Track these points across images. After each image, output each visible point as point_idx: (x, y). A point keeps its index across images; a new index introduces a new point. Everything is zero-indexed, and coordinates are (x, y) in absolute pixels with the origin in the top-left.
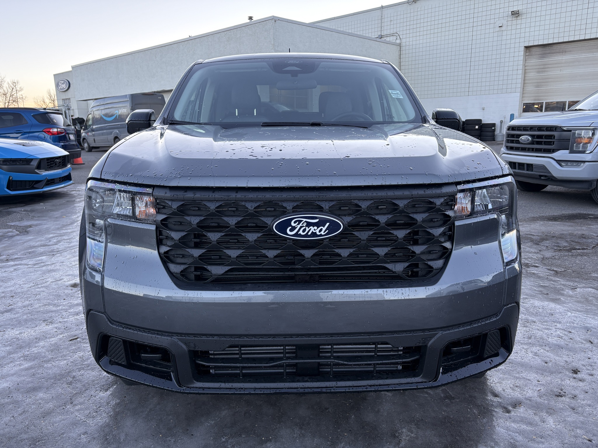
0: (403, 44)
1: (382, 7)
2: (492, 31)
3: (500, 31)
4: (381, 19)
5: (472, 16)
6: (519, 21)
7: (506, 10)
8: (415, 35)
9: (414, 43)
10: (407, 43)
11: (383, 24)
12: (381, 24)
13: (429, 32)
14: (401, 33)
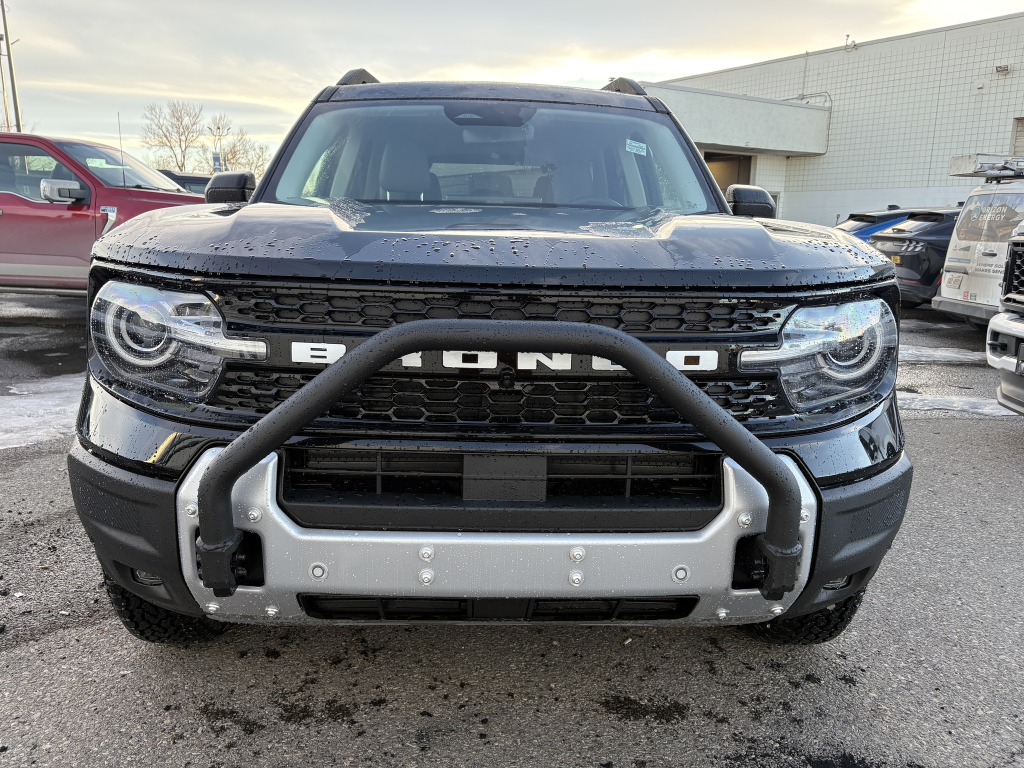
0: (835, 109)
1: (807, 54)
2: (967, 94)
3: (979, 94)
4: (805, 72)
5: (939, 71)
6: (1008, 81)
7: (990, 64)
8: (853, 95)
9: (852, 107)
10: (841, 108)
11: (807, 78)
12: (804, 80)
13: (874, 92)
14: (833, 92)
